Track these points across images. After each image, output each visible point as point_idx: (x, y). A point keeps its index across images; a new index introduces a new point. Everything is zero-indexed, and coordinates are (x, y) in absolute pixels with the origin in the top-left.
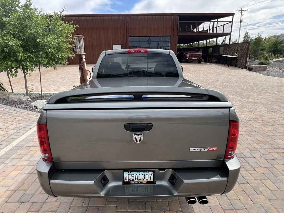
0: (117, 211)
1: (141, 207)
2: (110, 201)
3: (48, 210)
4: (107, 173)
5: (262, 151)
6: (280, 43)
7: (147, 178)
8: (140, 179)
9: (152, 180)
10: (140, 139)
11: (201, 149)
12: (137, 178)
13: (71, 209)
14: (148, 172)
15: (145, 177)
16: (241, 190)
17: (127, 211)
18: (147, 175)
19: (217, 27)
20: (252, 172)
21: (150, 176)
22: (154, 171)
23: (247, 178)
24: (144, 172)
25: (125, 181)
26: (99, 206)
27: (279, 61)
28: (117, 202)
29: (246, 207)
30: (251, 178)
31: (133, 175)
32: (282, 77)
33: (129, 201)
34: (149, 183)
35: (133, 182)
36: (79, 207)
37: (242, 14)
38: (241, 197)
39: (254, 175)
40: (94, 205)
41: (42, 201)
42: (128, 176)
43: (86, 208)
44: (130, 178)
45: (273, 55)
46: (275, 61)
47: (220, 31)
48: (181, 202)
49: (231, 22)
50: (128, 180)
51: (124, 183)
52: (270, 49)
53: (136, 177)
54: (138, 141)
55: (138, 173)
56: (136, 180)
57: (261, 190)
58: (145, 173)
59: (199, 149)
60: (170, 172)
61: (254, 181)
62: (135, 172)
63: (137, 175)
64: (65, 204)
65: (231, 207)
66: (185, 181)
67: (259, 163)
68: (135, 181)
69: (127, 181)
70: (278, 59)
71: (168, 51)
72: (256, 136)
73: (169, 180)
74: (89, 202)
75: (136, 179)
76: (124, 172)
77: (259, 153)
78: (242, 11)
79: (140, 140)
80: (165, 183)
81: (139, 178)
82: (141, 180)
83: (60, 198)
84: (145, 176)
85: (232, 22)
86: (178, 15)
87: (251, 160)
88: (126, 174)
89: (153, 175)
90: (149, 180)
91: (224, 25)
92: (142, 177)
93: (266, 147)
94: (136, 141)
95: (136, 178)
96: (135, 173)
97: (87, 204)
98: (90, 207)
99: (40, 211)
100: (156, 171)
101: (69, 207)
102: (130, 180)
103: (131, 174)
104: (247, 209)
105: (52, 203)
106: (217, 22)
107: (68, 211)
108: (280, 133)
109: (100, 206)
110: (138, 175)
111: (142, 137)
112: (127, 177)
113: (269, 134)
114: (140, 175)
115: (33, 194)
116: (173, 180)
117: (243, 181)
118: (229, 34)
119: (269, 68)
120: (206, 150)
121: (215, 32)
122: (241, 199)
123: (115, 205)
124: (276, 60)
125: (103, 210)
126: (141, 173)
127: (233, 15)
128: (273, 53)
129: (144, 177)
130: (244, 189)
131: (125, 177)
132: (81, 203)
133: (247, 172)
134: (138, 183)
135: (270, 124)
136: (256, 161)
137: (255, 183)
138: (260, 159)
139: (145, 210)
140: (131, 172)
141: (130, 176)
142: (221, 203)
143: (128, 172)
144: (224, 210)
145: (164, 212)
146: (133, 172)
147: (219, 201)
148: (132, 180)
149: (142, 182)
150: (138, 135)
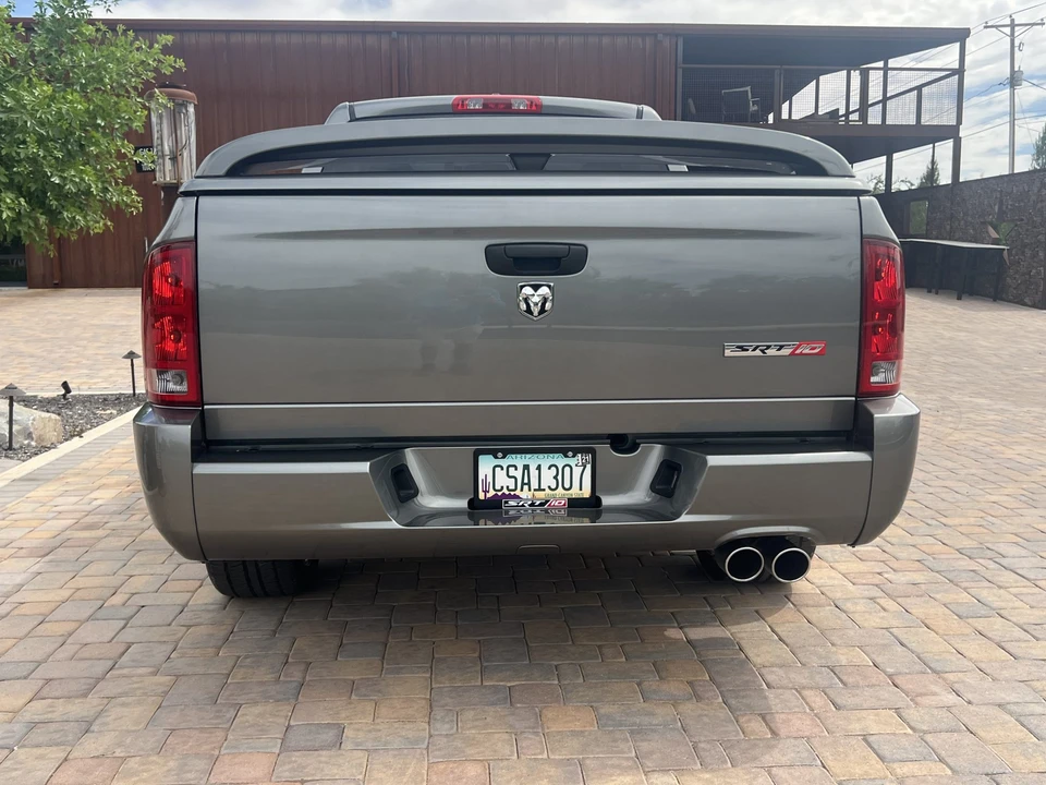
0: (434, 686)
1: (538, 674)
2: (401, 666)
3: (126, 693)
4: (412, 459)
7: (567, 485)
8: (540, 489)
9: (586, 492)
10: (543, 305)
11: (768, 347)
12: (529, 484)
13: (230, 686)
14: (570, 454)
15: (560, 478)
16: (968, 630)
17: (477, 686)
18: (567, 469)
19: (884, 100)
20: (1026, 590)
21: (577, 471)
22: (593, 452)
23: (995, 605)
24: (556, 456)
25: (482, 496)
26: (352, 678)
28: (431, 667)
29: (984, 666)
30: (1020, 604)
31: (511, 469)
34: (574, 504)
35: (512, 503)
36: (262, 683)
37: (1017, 43)
38: (965, 647)
39: (1028, 599)
40: (328, 676)
41: (88, 676)
42: (495, 474)
43: (295, 685)
44: (502, 481)
47: (901, 114)
48: (708, 663)
49: (954, 72)
50: (491, 493)
51: (474, 503)
53: (526, 481)
54: (536, 313)
55: (533, 461)
56: (525, 494)
58: (560, 461)
59: (758, 347)
60: (654, 456)
61: (1028, 612)
62: (519, 456)
63: (526, 467)
64: (197, 678)
65: (918, 667)
66: (714, 460)
68: (518, 497)
69: (489, 495)
71: (635, 107)
73: (653, 487)
74: (306, 671)
75: (526, 487)
76: (477, 454)
78: (1013, 25)
79: (542, 311)
80: (639, 495)
81: (534, 485)
82: (540, 495)
83: (166, 668)
84: (557, 474)
85: (960, 72)
86: (677, 36)
88: (486, 465)
89: (589, 467)
90: (575, 492)
91: (919, 88)
92: (548, 478)
94: (529, 310)
95: (523, 484)
96: (519, 461)
97: (298, 675)
98: (310, 681)
100: (604, 450)
101: (220, 684)
102: (500, 493)
103: (505, 463)
104: (988, 671)
105: (135, 679)
106: (886, 69)
107: (217, 692)
109: (358, 677)
110: (534, 472)
111: (550, 297)
112: (490, 479)
114: (539, 468)
116: (668, 481)
117: (982, 612)
118: (951, 133)
120: (786, 352)
121: (874, 118)
122: (963, 651)
123: (424, 673)
125: (374, 685)
126: (545, 461)
127: (960, 36)
129: (555, 477)
130: (980, 628)
131: (481, 476)
132: (271, 673)
134: (532, 505)
137: (1031, 616)
139: (556, 682)
140: (504, 457)
141: (501, 476)
142: (879, 660)
143: (494, 453)
144: (890, 676)
145: (639, 684)
146: (514, 456)
147: (874, 656)
148: (507, 493)
149: (547, 501)
150: (536, 288)
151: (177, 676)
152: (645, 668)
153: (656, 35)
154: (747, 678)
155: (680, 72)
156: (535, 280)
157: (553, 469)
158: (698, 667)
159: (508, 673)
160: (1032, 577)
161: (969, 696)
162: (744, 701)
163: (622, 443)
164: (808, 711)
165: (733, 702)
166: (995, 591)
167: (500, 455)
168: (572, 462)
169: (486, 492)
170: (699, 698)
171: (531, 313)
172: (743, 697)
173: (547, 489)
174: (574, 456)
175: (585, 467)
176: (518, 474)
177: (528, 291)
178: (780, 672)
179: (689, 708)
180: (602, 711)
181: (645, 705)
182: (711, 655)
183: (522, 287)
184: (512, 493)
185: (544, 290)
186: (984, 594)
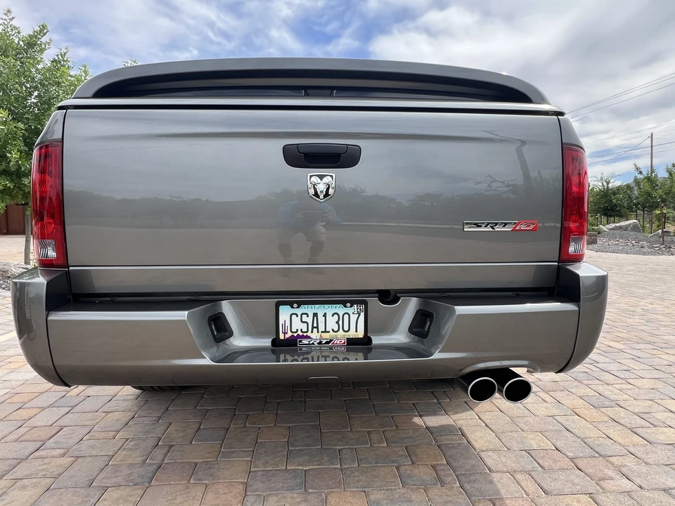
0: (252, 470)
1: (326, 459)
2: (233, 450)
3: (32, 474)
4: (227, 309)
5: (634, 352)
6: (614, 194)
7: (346, 329)
8: (325, 332)
9: (361, 334)
10: (327, 191)
11: (496, 224)
12: (317, 327)
13: (108, 469)
14: (348, 305)
15: (341, 323)
16: (606, 419)
17: (282, 470)
18: (346, 316)
20: (624, 386)
21: (353, 318)
22: (365, 303)
23: (612, 397)
24: (338, 306)
25: (282, 337)
26: (196, 461)
27: (620, 228)
28: (253, 452)
29: (632, 450)
30: (626, 397)
31: (304, 316)
32: (634, 254)
33: (291, 449)
34: (352, 342)
35: (305, 342)
36: (131, 466)
38: (611, 433)
39: (629, 392)
40: (180, 459)
41: (16, 457)
42: (292, 320)
43: (155, 467)
44: (298, 325)
45: (604, 219)
46: (612, 229)
48: (443, 447)
50: (289, 334)
51: (276, 342)
52: (595, 205)
53: (315, 325)
54: (322, 197)
55: (320, 310)
56: (315, 335)
57: (658, 417)
58: (340, 310)
59: (488, 224)
60: (411, 306)
61: (635, 402)
62: (310, 306)
63: (315, 315)
64: (90, 459)
65: (588, 451)
66: (461, 310)
67: (634, 371)
68: (309, 337)
69: (287, 336)
70: (617, 225)
72: (610, 330)
73: (411, 330)
74: (166, 454)
75: (315, 330)
76: (278, 305)
77: (628, 356)
79: (327, 195)
80: (400, 337)
81: (322, 328)
82: (326, 336)
83: (74, 449)
84: (339, 320)
87: (613, 367)
88: (285, 312)
89: (362, 315)
90: (352, 334)
92: (331, 324)
93: (641, 346)
94: (316, 194)
95: (313, 327)
96: (310, 310)
97: (160, 457)
98: (166, 463)
99: (5, 478)
100: (374, 302)
101: (102, 465)
102: (295, 335)
103: (299, 311)
104: (638, 455)
105: (46, 461)
107: (95, 474)
108: (665, 326)
109: (200, 461)
110: (321, 319)
111: (332, 184)
112: (288, 324)
113: (639, 327)
114: (325, 315)
116: (423, 325)
117: (607, 403)
119: (601, 241)
120: (508, 228)
122: (611, 436)
123: (247, 456)
124: (613, 225)
125: (210, 468)
126: (330, 309)
128: (604, 215)
129: (337, 323)
130: (612, 417)
131: (281, 322)
132: (142, 456)
133: (610, 387)
134: (320, 343)
135: (636, 314)
136: (626, 368)
137: (639, 407)
138: (635, 365)
139: (339, 466)
140: (298, 307)
141: (296, 320)
142: (559, 444)
143: (291, 304)
144: (572, 459)
145: (398, 468)
146: (306, 306)
147: (554, 441)
148: (301, 334)
149: (331, 340)
150: (321, 177)
151: (78, 457)
152: (401, 453)
154: (473, 462)
156: (321, 171)
157: (336, 316)
158: (437, 451)
159: (306, 457)
160: (623, 377)
162: (476, 486)
163: (387, 297)
164: (525, 496)
165: (467, 486)
167: (295, 305)
168: (350, 310)
169: (285, 333)
170: (443, 484)
171: (318, 197)
172: (474, 481)
173: (331, 331)
174: (351, 307)
175: (359, 315)
176: (309, 320)
177: (315, 179)
178: (495, 456)
179: (436, 492)
180: (372, 498)
181: (403, 491)
182: (445, 440)
183: (311, 176)
184: (305, 334)
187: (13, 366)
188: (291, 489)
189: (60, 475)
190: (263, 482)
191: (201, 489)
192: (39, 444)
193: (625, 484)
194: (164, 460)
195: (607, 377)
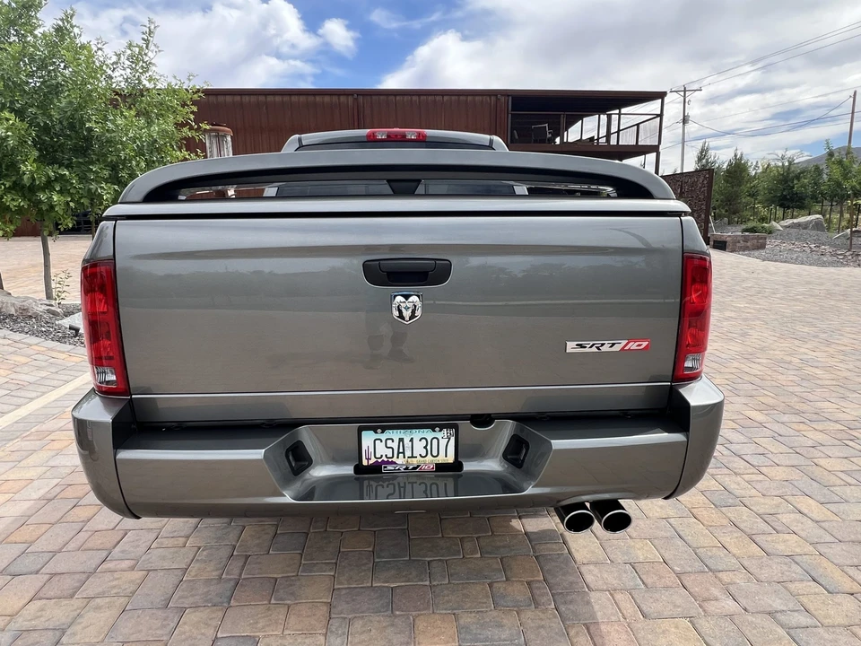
0: (336, 587)
1: (414, 573)
2: (315, 562)
3: (104, 592)
4: (306, 435)
5: (776, 427)
6: (798, 177)
7: (435, 453)
8: (412, 457)
9: (451, 459)
10: (413, 312)
11: (603, 345)
12: (403, 453)
13: (183, 586)
14: (437, 429)
15: (429, 447)
16: (725, 522)
17: (368, 587)
18: (435, 441)
19: (618, 132)
20: (754, 477)
21: (443, 443)
22: (456, 427)
23: (738, 492)
24: (426, 430)
25: (365, 463)
26: (275, 576)
27: (799, 225)
28: (336, 564)
29: (746, 563)
30: (754, 492)
31: (389, 442)
32: (810, 265)
33: (376, 560)
34: (441, 467)
35: (390, 467)
36: (208, 581)
37: (687, 101)
38: (727, 540)
39: (758, 486)
40: (259, 574)
41: (83, 570)
42: (375, 446)
43: (232, 583)
44: (382, 451)
45: (780, 212)
46: (786, 227)
47: (628, 139)
49: (658, 116)
50: (373, 460)
51: (359, 469)
52: (770, 193)
53: (401, 450)
54: (407, 318)
55: (406, 435)
56: (400, 461)
57: (784, 521)
58: (429, 434)
59: (594, 345)
60: (507, 429)
61: (762, 500)
62: (395, 431)
63: (401, 440)
64: (162, 574)
65: (698, 565)
66: (558, 444)
67: (770, 456)
68: (395, 463)
69: (371, 462)
70: (795, 221)
71: (488, 137)
72: (754, 393)
73: (505, 456)
74: (243, 566)
75: (401, 455)
76: (360, 430)
77: (769, 433)
78: (685, 91)
79: (413, 316)
80: (492, 465)
81: (408, 453)
82: (415, 462)
83: (144, 561)
84: (427, 445)
85: (661, 116)
86: (508, 96)
87: (748, 450)
88: (368, 438)
89: (453, 439)
90: (441, 459)
91: (638, 125)
92: (419, 448)
93: (785, 418)
94: (401, 316)
95: (399, 453)
96: (396, 435)
97: (237, 571)
98: (244, 579)
99: (76, 596)
100: (465, 426)
101: (176, 582)
102: (380, 460)
103: (384, 437)
104: (751, 570)
105: (116, 575)
106: (620, 114)
107: (171, 593)
108: (822, 386)
109: (280, 576)
110: (407, 441)
111: (419, 304)
112: (372, 450)
113: (791, 389)
114: (412, 440)
115: (54, 553)
116: (516, 453)
117: (730, 501)
118: (655, 149)
119: (771, 243)
120: (617, 348)
121: (613, 141)
122: (727, 545)
123: (330, 570)
124: (789, 222)
125: (291, 585)
126: (417, 434)
127: (661, 95)
128: (781, 206)
129: (425, 447)
130: (733, 519)
131: (364, 448)
132: (217, 570)
133: (739, 479)
134: (407, 468)
135: (791, 367)
136: (761, 450)
137: (765, 505)
138: (774, 447)
139: (427, 583)
140: (382, 432)
141: (380, 446)
142: (667, 556)
143: (375, 430)
144: (678, 575)
145: (490, 585)
146: (391, 431)
147: (662, 551)
148: (386, 460)
149: (418, 466)
150: (406, 297)
151: (149, 571)
152: (495, 566)
153: (497, 95)
154: (571, 579)
155: (510, 115)
156: (406, 289)
158: (534, 565)
159: (393, 572)
160: (755, 463)
161: (744, 602)
162: (571, 607)
163: (482, 420)
164: (622, 619)
165: (563, 608)
166: (734, 477)
167: (379, 431)
168: (439, 435)
169: (368, 459)
170: (537, 605)
171: (403, 319)
172: (571, 602)
173: (419, 457)
174: (440, 431)
175: (450, 439)
176: (395, 445)
177: (399, 299)
178: (596, 571)
179: (529, 615)
180: (462, 622)
181: (495, 613)
182: (544, 549)
183: (395, 296)
184: (390, 460)
185: (414, 299)
186: (727, 481)
187: (57, 445)
188: (377, 611)
189: (133, 593)
190: (348, 603)
191: (283, 610)
192: (104, 554)
193: (730, 605)
194: (240, 575)
195: (739, 464)
